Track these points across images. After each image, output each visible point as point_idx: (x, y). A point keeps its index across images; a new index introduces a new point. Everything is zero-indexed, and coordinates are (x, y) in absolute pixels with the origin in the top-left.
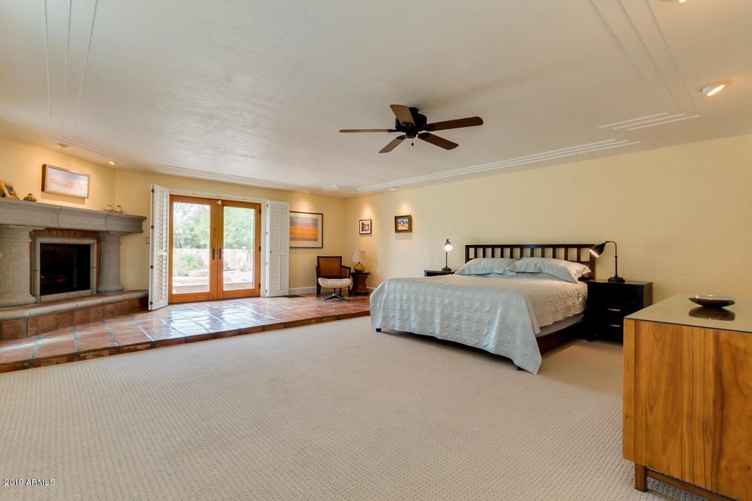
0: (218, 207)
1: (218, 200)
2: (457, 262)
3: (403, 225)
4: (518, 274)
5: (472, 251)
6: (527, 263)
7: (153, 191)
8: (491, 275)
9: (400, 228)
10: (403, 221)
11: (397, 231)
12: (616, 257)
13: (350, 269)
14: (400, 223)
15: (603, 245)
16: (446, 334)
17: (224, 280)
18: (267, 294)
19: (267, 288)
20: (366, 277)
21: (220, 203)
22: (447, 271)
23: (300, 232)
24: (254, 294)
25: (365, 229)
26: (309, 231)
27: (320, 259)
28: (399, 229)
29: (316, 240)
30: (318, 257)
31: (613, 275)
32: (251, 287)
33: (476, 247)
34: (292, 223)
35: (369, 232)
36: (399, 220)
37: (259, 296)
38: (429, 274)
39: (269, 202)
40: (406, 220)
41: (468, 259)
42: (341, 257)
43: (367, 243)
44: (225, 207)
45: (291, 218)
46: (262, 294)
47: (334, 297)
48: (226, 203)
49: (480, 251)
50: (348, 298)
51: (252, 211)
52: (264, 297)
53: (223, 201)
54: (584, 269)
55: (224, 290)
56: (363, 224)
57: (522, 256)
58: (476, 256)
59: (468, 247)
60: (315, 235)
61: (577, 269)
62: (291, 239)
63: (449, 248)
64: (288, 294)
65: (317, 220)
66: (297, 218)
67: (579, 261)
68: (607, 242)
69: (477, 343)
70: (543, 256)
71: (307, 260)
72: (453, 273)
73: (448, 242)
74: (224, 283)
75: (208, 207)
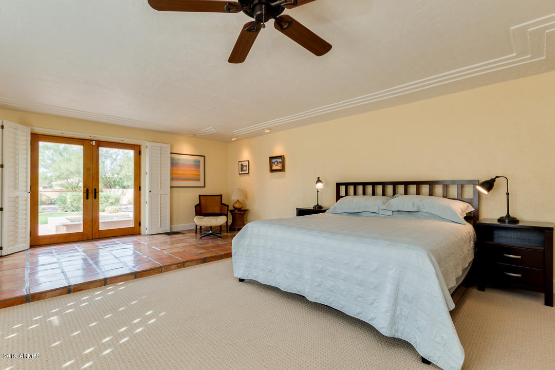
0: (92, 149)
1: (92, 140)
2: (328, 199)
3: (277, 164)
4: (394, 213)
5: (343, 188)
6: (402, 201)
7: (2, 127)
8: (363, 214)
9: (275, 167)
10: (277, 161)
11: (272, 171)
12: (508, 194)
13: (228, 206)
14: (274, 163)
15: (493, 180)
16: (317, 295)
17: (100, 218)
18: (147, 232)
19: (147, 226)
20: (244, 214)
21: (94, 143)
22: (318, 210)
23: (180, 172)
24: (133, 232)
25: (244, 169)
26: (191, 172)
27: (201, 197)
28: (273, 168)
29: (199, 180)
30: (200, 196)
31: (504, 214)
32: (132, 225)
33: (347, 185)
34: (173, 163)
35: (247, 172)
36: (274, 161)
37: (139, 234)
38: (301, 212)
39: (147, 144)
40: (279, 160)
41: (338, 197)
42: (221, 196)
43: (246, 182)
44: (100, 148)
45: (172, 160)
46: (142, 233)
47: (211, 234)
48: (100, 144)
49: (351, 188)
50: (226, 234)
51: (131, 153)
52: (145, 235)
53: (96, 141)
54: (467, 207)
55: (100, 229)
56: (242, 165)
57: (395, 193)
58: (347, 194)
59: (338, 185)
60: (197, 175)
61: (461, 208)
62: (172, 179)
63: (320, 186)
64: (169, 231)
65: (199, 162)
66: (178, 159)
67: (460, 198)
68: (497, 177)
69: (359, 313)
70: (418, 193)
71: (189, 198)
72: (324, 211)
73: (319, 180)
74: (100, 221)
75: (81, 147)
